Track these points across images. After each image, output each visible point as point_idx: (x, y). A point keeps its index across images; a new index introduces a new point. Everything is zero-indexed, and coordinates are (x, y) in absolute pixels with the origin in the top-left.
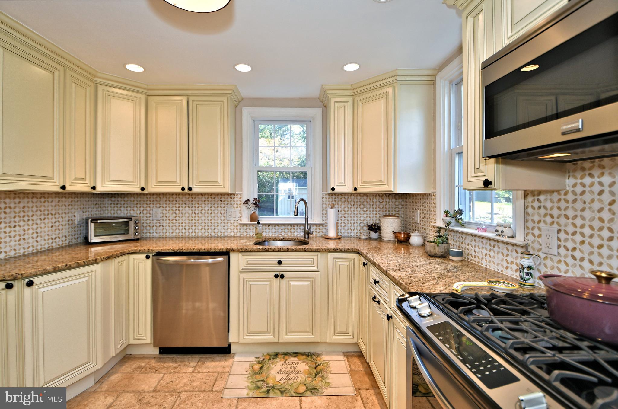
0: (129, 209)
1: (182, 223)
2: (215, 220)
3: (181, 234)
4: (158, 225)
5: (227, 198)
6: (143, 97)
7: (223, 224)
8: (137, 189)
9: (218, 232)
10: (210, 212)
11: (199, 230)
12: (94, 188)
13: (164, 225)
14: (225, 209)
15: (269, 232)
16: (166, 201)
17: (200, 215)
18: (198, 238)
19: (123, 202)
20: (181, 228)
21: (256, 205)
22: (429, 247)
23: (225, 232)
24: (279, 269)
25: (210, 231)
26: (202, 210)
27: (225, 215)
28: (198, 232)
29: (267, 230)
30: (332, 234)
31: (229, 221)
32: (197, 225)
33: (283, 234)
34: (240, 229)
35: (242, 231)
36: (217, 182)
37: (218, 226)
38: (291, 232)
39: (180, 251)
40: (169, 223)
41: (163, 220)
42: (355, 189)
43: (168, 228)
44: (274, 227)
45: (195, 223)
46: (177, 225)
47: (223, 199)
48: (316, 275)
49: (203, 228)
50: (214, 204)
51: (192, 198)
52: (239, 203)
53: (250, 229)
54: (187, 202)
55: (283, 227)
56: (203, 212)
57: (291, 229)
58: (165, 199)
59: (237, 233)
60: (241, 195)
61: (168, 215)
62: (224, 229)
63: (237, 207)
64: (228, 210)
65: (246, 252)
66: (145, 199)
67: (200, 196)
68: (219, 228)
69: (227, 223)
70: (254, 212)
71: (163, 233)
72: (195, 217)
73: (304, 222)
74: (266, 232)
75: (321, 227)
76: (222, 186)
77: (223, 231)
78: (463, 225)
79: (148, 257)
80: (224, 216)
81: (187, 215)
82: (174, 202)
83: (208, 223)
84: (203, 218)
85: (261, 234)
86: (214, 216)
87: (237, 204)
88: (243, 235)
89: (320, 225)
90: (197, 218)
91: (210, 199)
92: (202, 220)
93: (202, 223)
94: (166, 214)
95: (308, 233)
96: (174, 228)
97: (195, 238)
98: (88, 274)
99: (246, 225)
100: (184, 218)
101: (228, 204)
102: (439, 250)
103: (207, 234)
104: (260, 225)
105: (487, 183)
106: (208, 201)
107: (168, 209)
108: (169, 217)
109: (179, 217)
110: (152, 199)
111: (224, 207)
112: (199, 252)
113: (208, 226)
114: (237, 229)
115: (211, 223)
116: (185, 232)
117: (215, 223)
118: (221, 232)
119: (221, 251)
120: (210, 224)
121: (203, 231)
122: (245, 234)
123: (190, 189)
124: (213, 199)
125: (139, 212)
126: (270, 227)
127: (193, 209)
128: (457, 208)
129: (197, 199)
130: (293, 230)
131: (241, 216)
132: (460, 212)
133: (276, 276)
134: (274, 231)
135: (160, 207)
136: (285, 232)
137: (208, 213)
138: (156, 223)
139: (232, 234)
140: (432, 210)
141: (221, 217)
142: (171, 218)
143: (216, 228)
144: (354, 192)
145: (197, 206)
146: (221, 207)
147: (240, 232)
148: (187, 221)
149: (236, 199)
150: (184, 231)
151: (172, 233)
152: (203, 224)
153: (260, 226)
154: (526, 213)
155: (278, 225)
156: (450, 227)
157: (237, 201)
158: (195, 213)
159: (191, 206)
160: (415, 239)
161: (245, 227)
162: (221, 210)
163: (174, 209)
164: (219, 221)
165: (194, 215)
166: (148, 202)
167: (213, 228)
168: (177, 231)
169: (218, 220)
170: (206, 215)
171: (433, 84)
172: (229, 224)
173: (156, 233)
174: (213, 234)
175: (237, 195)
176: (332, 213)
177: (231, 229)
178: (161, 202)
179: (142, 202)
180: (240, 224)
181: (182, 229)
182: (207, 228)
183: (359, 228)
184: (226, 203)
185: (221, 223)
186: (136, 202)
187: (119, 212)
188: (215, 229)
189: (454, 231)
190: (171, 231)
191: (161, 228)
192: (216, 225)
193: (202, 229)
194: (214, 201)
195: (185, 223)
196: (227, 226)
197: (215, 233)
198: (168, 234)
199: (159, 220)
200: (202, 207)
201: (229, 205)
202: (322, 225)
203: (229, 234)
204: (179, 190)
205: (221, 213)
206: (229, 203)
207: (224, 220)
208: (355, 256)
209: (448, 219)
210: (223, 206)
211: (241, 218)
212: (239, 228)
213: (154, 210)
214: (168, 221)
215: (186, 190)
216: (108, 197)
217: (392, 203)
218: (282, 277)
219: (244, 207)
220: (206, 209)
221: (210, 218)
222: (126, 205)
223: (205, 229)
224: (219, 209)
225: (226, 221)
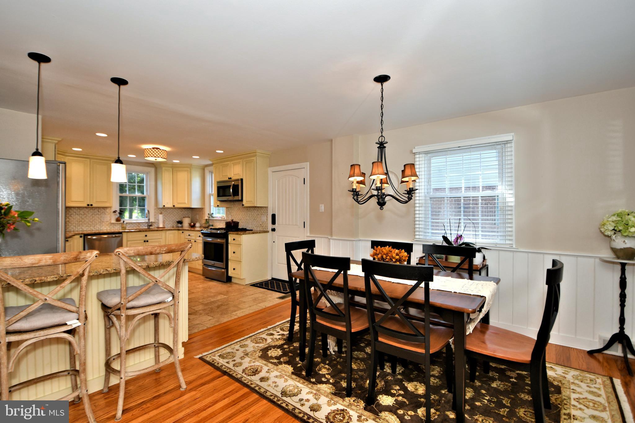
5: (102, 209)
9: (96, 228)
10: (91, 217)
14: (101, 215)
17: (85, 219)
21: (120, 214)
22: (204, 225)
24: (146, 239)
26: (86, 216)
30: (161, 226)
42: (174, 206)
47: (99, 210)
52: (111, 212)
53: (116, 226)
55: (134, 224)
60: (112, 208)
63: (108, 214)
64: (103, 216)
67: (85, 209)
68: (97, 225)
73: (148, 221)
76: (109, 204)
77: (99, 227)
78: (213, 218)
79: (81, 237)
80: (100, 219)
84: (87, 221)
85: (125, 228)
87: (109, 212)
89: (153, 222)
90: (83, 221)
95: (150, 226)
99: (113, 224)
102: (207, 225)
105: (218, 206)
114: (108, 226)
119: (119, 232)
122: (113, 228)
123: (91, 205)
128: (212, 213)
130: (139, 225)
131: (110, 219)
132: (213, 214)
133: (145, 241)
134: (129, 226)
136: (135, 226)
139: (105, 228)
140: (203, 214)
144: (173, 207)
147: (110, 227)
149: (107, 210)
153: (125, 224)
154: (227, 213)
155: (132, 223)
156: (210, 219)
160: (198, 225)
161: (113, 225)
164: (97, 222)
165: (81, 219)
167: (93, 225)
170: (89, 219)
171: (204, 170)
174: (93, 229)
176: (161, 217)
177: (104, 226)
183: (172, 223)
184: (101, 212)
189: (211, 220)
192: (95, 224)
196: (102, 224)
200: (86, 214)
201: (103, 214)
202: (155, 222)
203: (103, 228)
205: (98, 218)
206: (103, 212)
208: (176, 232)
209: (209, 216)
210: (99, 213)
217: (186, 212)
218: (147, 241)
219: (113, 214)
220: (89, 215)
221: (91, 221)
224: (97, 215)
225: (101, 222)
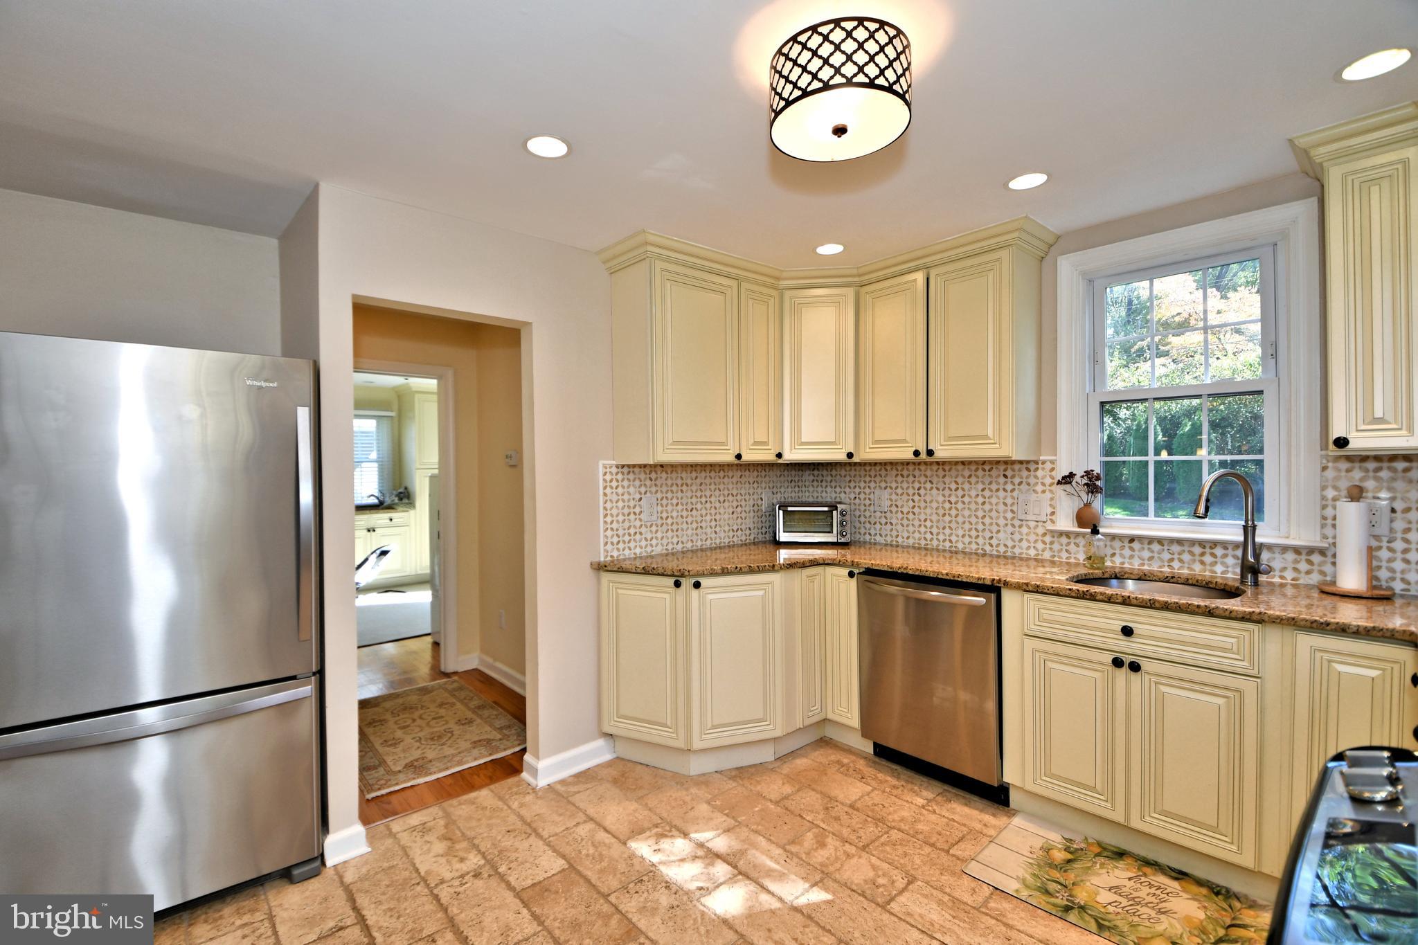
0: (838, 490)
1: (925, 520)
2: (991, 518)
3: (923, 542)
4: (883, 521)
5: (1020, 470)
6: (850, 292)
7: (1010, 529)
8: (841, 456)
9: (998, 545)
10: (980, 500)
11: (958, 536)
12: (779, 456)
13: (894, 521)
14: (1015, 494)
15: (1131, 557)
16: (897, 475)
17: (960, 506)
18: (956, 552)
19: (829, 478)
20: (923, 529)
21: (1092, 488)
23: (1014, 547)
24: (1127, 647)
25: (980, 540)
26: (963, 496)
27: (1015, 508)
28: (957, 541)
29: (1127, 552)
30: (1351, 579)
31: (1024, 523)
32: (953, 525)
33: (1176, 564)
34: (1052, 543)
35: (1056, 547)
36: (986, 437)
37: (998, 532)
38: (1202, 563)
39: (902, 570)
40: (902, 519)
41: (891, 512)
43: (899, 527)
44: (1146, 546)
45: (950, 522)
46: (917, 523)
47: (1009, 473)
48: (1249, 686)
49: (967, 533)
50: (990, 483)
51: (944, 470)
52: (1048, 481)
53: (1077, 545)
54: (935, 480)
55: (1176, 548)
56: (966, 499)
57: (1203, 554)
58: (894, 472)
59: (1043, 551)
60: (1052, 462)
61: (899, 503)
62: (1013, 540)
63: (1044, 492)
64: (1022, 497)
65: (1037, 592)
66: (863, 473)
67: (960, 467)
68: (1001, 535)
69: (1020, 526)
70: (1088, 505)
71: (891, 536)
72: (950, 509)
73: (1241, 539)
74: (1122, 556)
75: (1316, 558)
76: (997, 446)
77: (1010, 544)
79: (851, 575)
80: (1012, 511)
81: (934, 505)
82: (911, 479)
83: (977, 523)
84: (967, 513)
85: (1102, 559)
86: (991, 510)
87: (1043, 484)
88: (1060, 557)
89: (1311, 551)
90: (954, 512)
91: (980, 473)
92: (963, 516)
93: (964, 523)
94: (896, 501)
95: (1252, 570)
96: (911, 529)
97: (951, 552)
98: (764, 587)
99: (1067, 534)
100: (928, 511)
101: (1020, 484)
103: (974, 546)
104: (1099, 536)
106: (977, 477)
107: (899, 491)
108: (902, 506)
109: (919, 507)
110: (873, 473)
111: (1013, 490)
112: (937, 578)
113: (977, 530)
114: (1044, 543)
115: (983, 524)
116: (932, 540)
117: (991, 524)
118: (1006, 546)
119: (980, 582)
120: (980, 527)
121: (967, 540)
122: (1064, 555)
123: (930, 453)
124: (987, 473)
125: (852, 496)
126: (1136, 545)
127: (947, 492)
129: (953, 473)
130: (1208, 559)
131: (1053, 513)
133: (1117, 663)
134: (1146, 554)
135: (885, 488)
136: (1181, 561)
137: (976, 503)
138: (880, 517)
139: (1032, 553)
141: (1005, 511)
142: (905, 511)
143: (994, 535)
145: (953, 486)
146: (1005, 490)
147: (1051, 549)
148: (934, 518)
149: (1040, 473)
150: (929, 536)
151: (908, 538)
152: (967, 526)
153: (1099, 540)
155: (1160, 541)
157: (1044, 477)
158: (950, 502)
159: (941, 486)
161: (1064, 540)
162: (1005, 498)
163: (911, 491)
164: (1002, 522)
165: (947, 505)
166: (868, 479)
167: (988, 535)
168: (917, 535)
169: (998, 518)
170: (973, 506)
172: (1025, 530)
173: (881, 535)
174: (988, 548)
175: (1043, 463)
176: (1351, 514)
177: (1028, 541)
178: (888, 479)
179: (857, 479)
180: (1052, 531)
181: (925, 533)
182: (974, 533)
184: (1017, 480)
185: (1006, 525)
186: (848, 478)
187: (824, 494)
188: (991, 538)
190: (906, 535)
191: (889, 526)
192: (995, 528)
193: (963, 536)
194: (990, 476)
195: (931, 521)
196: (1020, 533)
197: (991, 545)
198: (900, 539)
199: (885, 512)
200: (963, 489)
201: (1024, 487)
202: (1322, 552)
203: (1025, 551)
204: (910, 456)
205: (1005, 504)
206: (1024, 480)
207: (1013, 518)
208: (1406, 655)
210: (1009, 487)
211: (1053, 517)
212: (1048, 539)
213: (877, 492)
214: (900, 515)
215: (923, 456)
216: (809, 469)
218: (1135, 667)
219: (1059, 490)
220: (973, 493)
221: (980, 514)
222: (833, 484)
223: (970, 536)
224: (1001, 493)
225: (1017, 523)
